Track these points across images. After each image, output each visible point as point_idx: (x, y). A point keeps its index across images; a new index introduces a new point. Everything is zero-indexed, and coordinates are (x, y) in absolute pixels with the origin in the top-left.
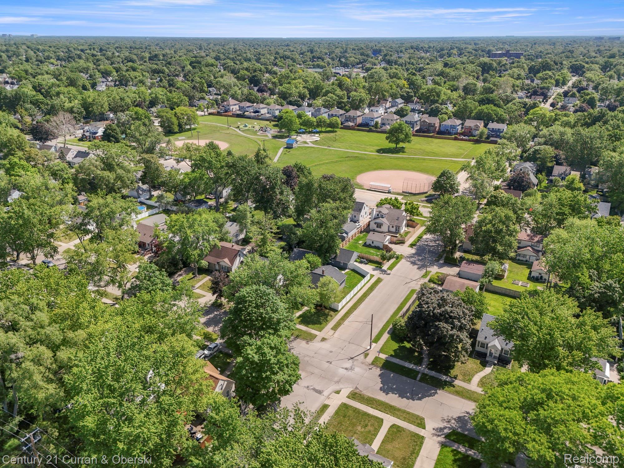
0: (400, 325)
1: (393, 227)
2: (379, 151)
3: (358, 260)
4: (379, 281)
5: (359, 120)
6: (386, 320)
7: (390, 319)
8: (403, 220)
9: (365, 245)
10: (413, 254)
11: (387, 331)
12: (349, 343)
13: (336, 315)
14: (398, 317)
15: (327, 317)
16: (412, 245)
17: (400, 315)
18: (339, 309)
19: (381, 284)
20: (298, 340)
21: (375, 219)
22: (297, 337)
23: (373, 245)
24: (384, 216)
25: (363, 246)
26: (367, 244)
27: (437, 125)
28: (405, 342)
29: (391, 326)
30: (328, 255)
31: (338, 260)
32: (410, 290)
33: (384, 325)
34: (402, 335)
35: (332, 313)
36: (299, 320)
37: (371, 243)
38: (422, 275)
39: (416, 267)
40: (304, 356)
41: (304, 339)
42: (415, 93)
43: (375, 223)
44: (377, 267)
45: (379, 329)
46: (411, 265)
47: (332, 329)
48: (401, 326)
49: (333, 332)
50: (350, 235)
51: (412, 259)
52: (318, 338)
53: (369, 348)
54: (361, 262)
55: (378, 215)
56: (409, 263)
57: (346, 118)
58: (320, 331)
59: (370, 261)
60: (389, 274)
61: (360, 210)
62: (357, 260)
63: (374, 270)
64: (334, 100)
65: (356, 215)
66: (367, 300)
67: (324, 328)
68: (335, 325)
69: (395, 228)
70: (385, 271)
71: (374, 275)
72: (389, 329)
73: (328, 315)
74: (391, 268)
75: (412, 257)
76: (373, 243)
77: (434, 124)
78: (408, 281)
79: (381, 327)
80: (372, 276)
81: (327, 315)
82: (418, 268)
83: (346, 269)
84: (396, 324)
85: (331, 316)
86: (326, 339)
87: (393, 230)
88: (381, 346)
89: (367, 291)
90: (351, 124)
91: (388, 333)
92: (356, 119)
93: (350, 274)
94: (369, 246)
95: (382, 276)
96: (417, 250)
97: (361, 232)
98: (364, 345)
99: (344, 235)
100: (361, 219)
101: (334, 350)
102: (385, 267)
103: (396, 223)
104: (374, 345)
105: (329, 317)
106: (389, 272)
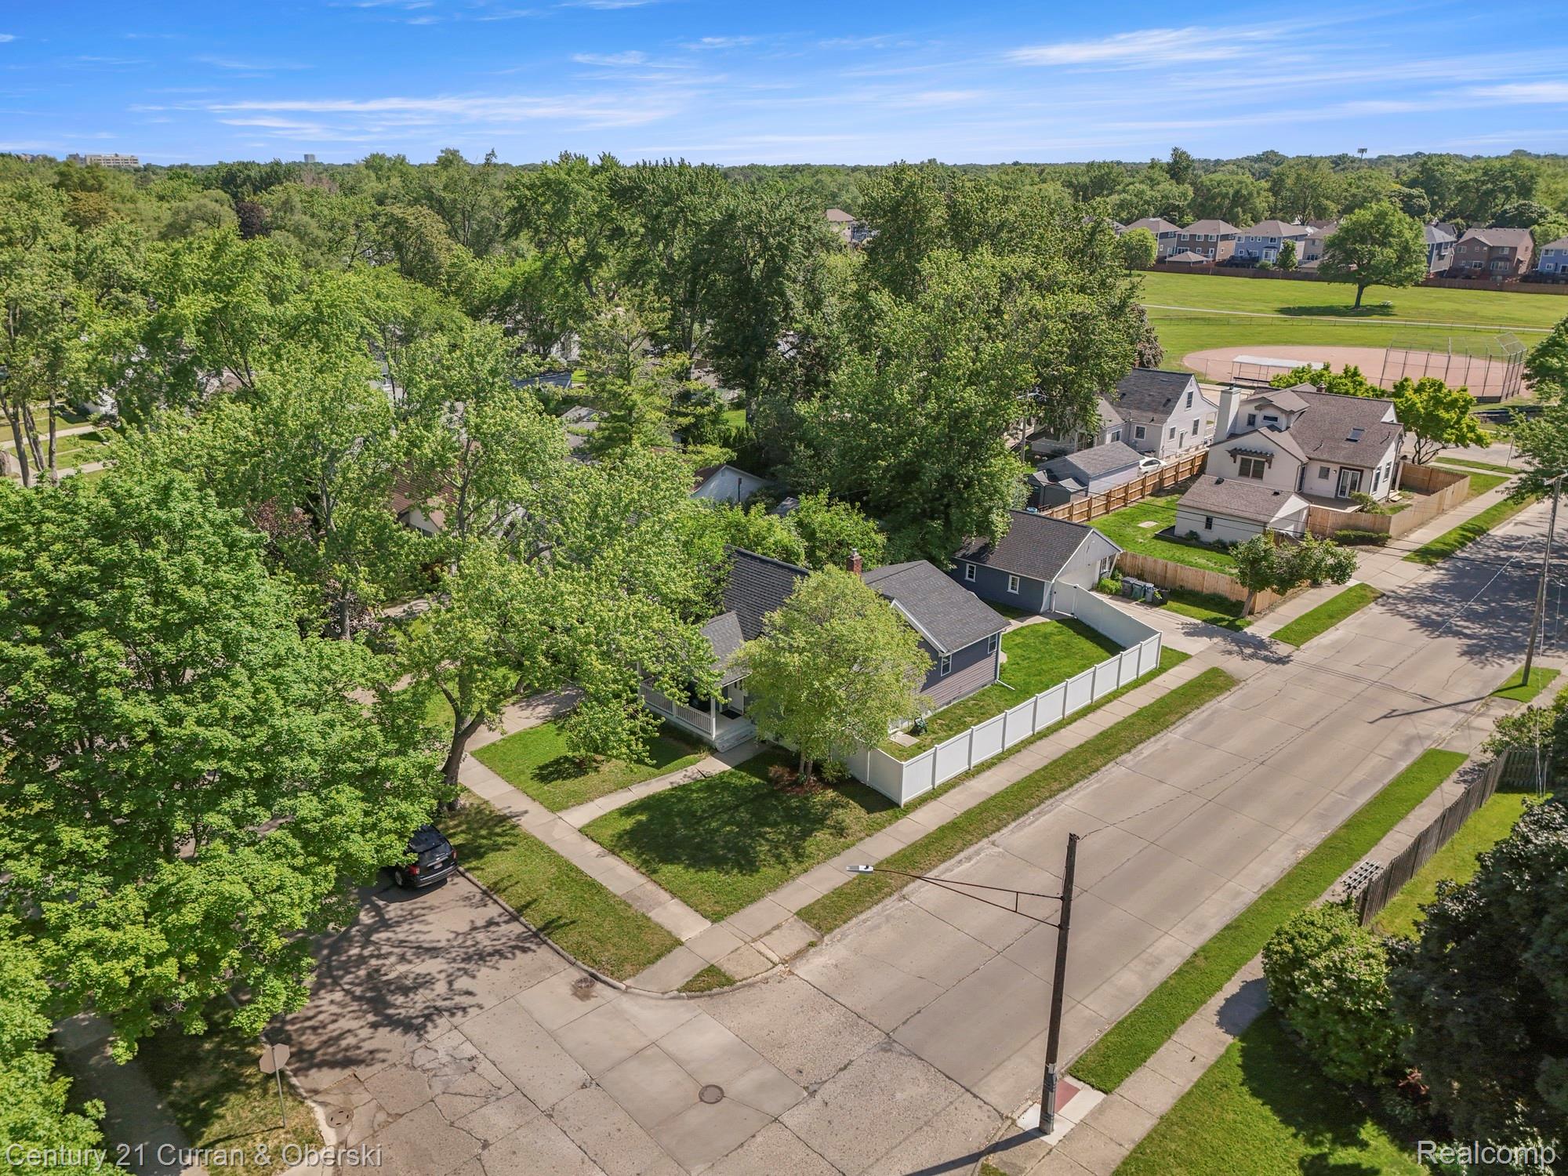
0: (1338, 972)
1: (1324, 473)
2: (1283, 311)
3: (1114, 585)
4: (1212, 683)
5: (1226, 250)
6: (1227, 919)
7: (1253, 911)
8: (1385, 442)
9: (1168, 535)
10: (1434, 587)
11: (1218, 1001)
12: (888, 1044)
13: (872, 830)
14: (1318, 904)
15: (806, 834)
16: (1426, 555)
17: (1337, 891)
18: (905, 799)
19: (1225, 702)
20: (543, 954)
21: (1233, 436)
22: (546, 931)
23: (1208, 536)
24: (1283, 421)
25: (1157, 537)
26: (1181, 530)
27: (1524, 255)
28: (1368, 1131)
29: (1254, 969)
30: (937, 524)
31: (992, 563)
32: (1418, 751)
33: (1203, 952)
34: (1345, 1064)
35: (852, 814)
36: (628, 824)
37: (1199, 528)
38: (1499, 683)
39: (1454, 644)
40: (491, 1095)
41: (579, 953)
42: (1433, 203)
43: (1234, 453)
44: (1214, 621)
45: (1159, 976)
46: (1422, 638)
47: (805, 915)
48: (1347, 986)
49: (800, 935)
50: (1097, 487)
51: (1423, 610)
52: (677, 969)
53: (1030, 1119)
54: (1127, 594)
55: (1252, 420)
56: (1410, 625)
57: (1180, 243)
58: (716, 918)
59: (1173, 593)
60: (1282, 661)
61: (1167, 405)
62: (1108, 582)
63: (1193, 632)
64: (1147, 202)
65: (1144, 423)
66: (1114, 773)
67: (752, 898)
68: (839, 892)
69: (1333, 476)
70: (1259, 644)
71: (1184, 657)
72: (1232, 988)
73: (820, 821)
74: (1299, 632)
75: (1425, 600)
76: (1209, 524)
77: (1514, 250)
78: (1402, 703)
79: (1173, 963)
80: (1170, 658)
81: (810, 821)
82: (1469, 652)
83: (1033, 612)
84: (1297, 962)
85: (840, 831)
86: (730, 982)
87: (1328, 487)
88: (1139, 1127)
89: (1126, 724)
90: (1193, 257)
91: (1226, 1018)
92: (1215, 245)
93: (1046, 636)
94: (1191, 540)
95: (1234, 664)
96: (1460, 574)
97: (1159, 491)
98: (996, 1089)
99: (1069, 484)
100: (1167, 445)
101: (740, 1085)
102: (1260, 628)
103: (1345, 453)
104: (1082, 1102)
105: (821, 836)
106: (1282, 649)
